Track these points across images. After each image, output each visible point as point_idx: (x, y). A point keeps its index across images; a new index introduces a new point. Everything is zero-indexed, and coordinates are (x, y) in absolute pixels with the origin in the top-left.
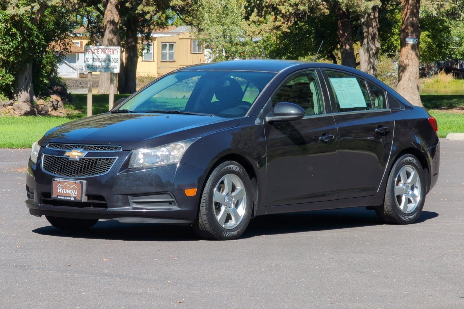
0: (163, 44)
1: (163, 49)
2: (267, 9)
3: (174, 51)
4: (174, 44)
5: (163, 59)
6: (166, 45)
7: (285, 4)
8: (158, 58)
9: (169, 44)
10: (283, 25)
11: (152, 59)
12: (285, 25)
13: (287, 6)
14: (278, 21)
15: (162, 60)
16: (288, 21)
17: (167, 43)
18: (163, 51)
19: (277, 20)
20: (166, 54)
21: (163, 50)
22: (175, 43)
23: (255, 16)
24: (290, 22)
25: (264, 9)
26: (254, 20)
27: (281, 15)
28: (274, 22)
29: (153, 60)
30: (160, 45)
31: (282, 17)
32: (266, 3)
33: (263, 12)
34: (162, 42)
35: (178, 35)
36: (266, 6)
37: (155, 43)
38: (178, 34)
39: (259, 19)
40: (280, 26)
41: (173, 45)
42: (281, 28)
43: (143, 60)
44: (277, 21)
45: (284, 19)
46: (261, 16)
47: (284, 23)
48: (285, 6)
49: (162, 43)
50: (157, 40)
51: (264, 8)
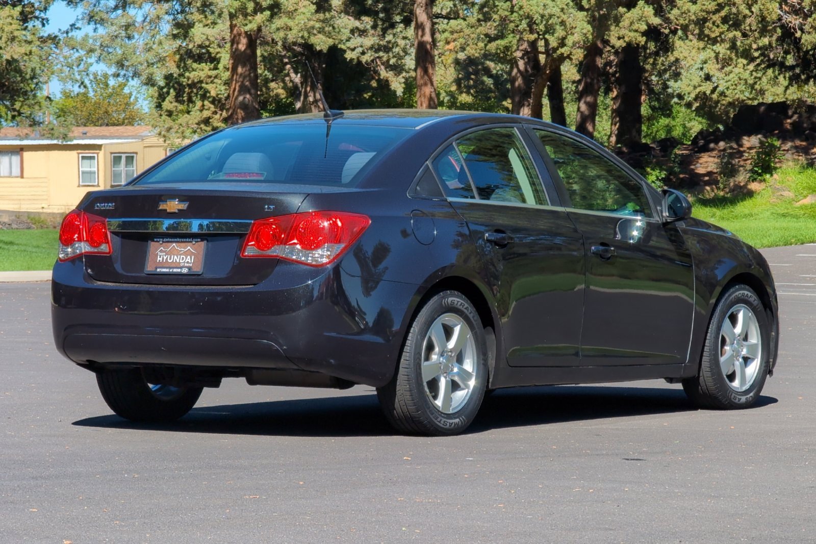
0: (114, 157)
1: (114, 164)
2: (190, 90)
3: (135, 168)
4: (135, 155)
5: (114, 182)
6: (120, 157)
7: (216, 80)
8: (105, 181)
9: (127, 157)
10: (214, 116)
11: (95, 182)
12: (217, 116)
13: (220, 85)
14: (206, 110)
15: (113, 184)
16: (222, 110)
17: (123, 155)
18: (114, 167)
19: (206, 107)
20: (121, 173)
21: (116, 166)
22: (136, 153)
23: (171, 102)
24: (225, 111)
25: (187, 90)
26: (169, 109)
27: (210, 100)
28: (201, 111)
29: (96, 184)
30: (110, 158)
31: (213, 102)
32: (188, 80)
33: (185, 95)
34: (112, 153)
35: (143, 140)
36: (188, 85)
37: (99, 155)
38: (142, 138)
39: (176, 107)
40: (209, 118)
41: (133, 157)
42: (211, 120)
43: (81, 184)
44: (204, 110)
45: (216, 107)
46: (182, 102)
47: (215, 113)
48: (217, 83)
49: (113, 155)
50: (103, 148)
51: (186, 88)
